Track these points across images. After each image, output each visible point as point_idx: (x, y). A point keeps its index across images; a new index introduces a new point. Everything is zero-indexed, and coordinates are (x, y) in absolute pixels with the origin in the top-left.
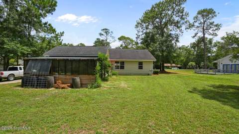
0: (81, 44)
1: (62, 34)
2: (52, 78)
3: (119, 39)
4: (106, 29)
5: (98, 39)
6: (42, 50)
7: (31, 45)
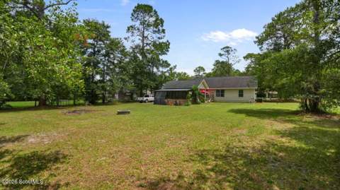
0: (199, 67)
1: (175, 67)
2: (166, 101)
3: (244, 58)
4: (228, 47)
5: (217, 61)
6: (161, 83)
7: (155, 80)
